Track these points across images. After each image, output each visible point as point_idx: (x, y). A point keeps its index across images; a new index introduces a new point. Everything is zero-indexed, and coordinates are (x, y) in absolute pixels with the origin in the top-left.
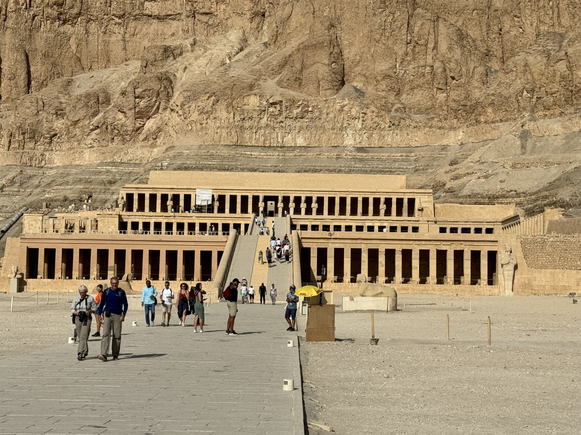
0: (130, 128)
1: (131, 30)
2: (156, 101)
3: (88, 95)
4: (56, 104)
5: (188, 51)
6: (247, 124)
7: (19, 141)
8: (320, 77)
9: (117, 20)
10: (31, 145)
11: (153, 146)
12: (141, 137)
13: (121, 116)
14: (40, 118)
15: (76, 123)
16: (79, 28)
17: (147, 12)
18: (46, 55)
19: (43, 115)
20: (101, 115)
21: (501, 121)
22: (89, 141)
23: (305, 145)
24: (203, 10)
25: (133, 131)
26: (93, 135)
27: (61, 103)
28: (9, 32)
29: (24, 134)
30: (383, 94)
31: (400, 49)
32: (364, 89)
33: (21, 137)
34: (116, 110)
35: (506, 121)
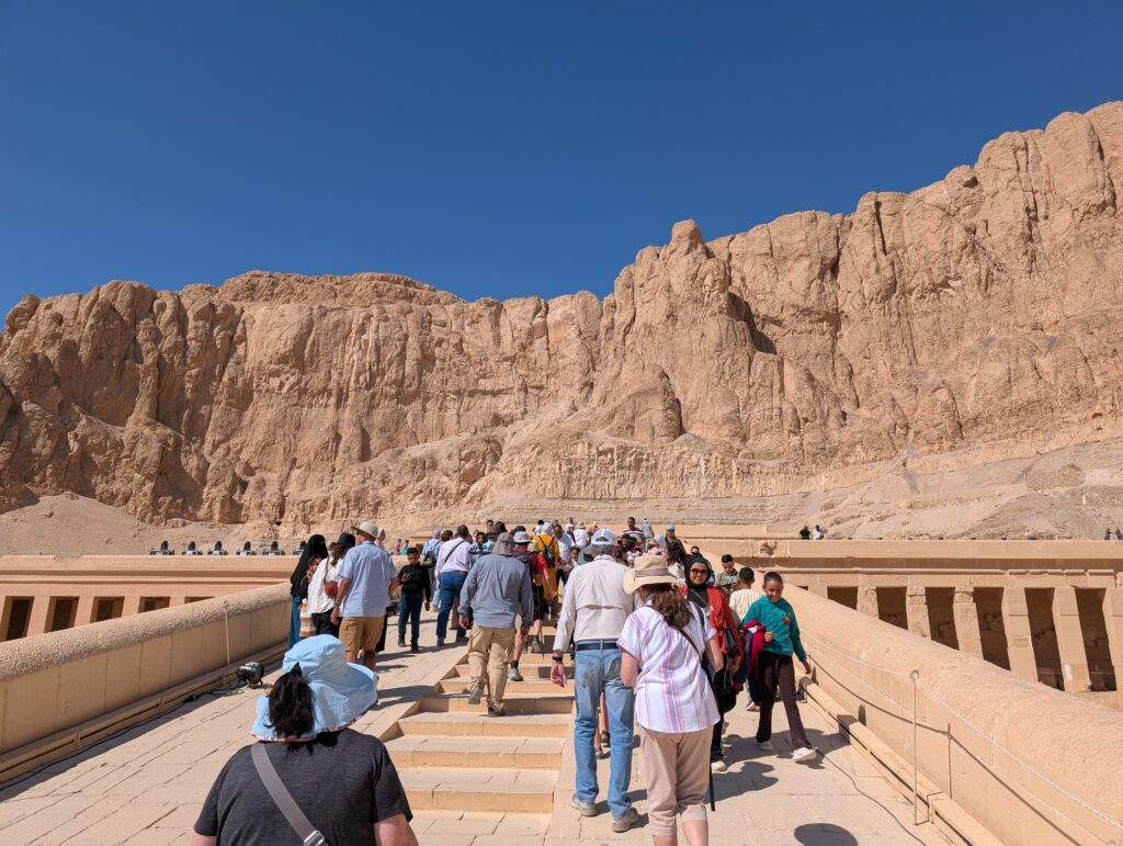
0: (454, 491)
1: (465, 405)
2: (481, 463)
3: (415, 462)
4: (384, 471)
5: (518, 419)
6: (574, 476)
7: (343, 510)
8: (655, 424)
9: (452, 396)
10: (355, 513)
11: (478, 508)
12: (465, 500)
13: (445, 479)
14: (366, 485)
15: (400, 489)
16: (416, 405)
17: (480, 388)
18: (382, 430)
19: (369, 482)
20: (426, 478)
21: (874, 460)
22: (411, 506)
23: (641, 496)
24: (534, 384)
25: (457, 494)
26: (417, 500)
27: (389, 470)
28: (348, 410)
29: (348, 502)
30: (727, 439)
31: (741, 393)
32: (704, 436)
33: (345, 505)
34: (441, 473)
35: (881, 459)
